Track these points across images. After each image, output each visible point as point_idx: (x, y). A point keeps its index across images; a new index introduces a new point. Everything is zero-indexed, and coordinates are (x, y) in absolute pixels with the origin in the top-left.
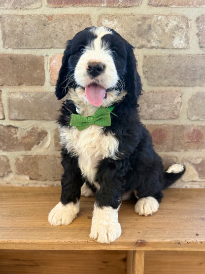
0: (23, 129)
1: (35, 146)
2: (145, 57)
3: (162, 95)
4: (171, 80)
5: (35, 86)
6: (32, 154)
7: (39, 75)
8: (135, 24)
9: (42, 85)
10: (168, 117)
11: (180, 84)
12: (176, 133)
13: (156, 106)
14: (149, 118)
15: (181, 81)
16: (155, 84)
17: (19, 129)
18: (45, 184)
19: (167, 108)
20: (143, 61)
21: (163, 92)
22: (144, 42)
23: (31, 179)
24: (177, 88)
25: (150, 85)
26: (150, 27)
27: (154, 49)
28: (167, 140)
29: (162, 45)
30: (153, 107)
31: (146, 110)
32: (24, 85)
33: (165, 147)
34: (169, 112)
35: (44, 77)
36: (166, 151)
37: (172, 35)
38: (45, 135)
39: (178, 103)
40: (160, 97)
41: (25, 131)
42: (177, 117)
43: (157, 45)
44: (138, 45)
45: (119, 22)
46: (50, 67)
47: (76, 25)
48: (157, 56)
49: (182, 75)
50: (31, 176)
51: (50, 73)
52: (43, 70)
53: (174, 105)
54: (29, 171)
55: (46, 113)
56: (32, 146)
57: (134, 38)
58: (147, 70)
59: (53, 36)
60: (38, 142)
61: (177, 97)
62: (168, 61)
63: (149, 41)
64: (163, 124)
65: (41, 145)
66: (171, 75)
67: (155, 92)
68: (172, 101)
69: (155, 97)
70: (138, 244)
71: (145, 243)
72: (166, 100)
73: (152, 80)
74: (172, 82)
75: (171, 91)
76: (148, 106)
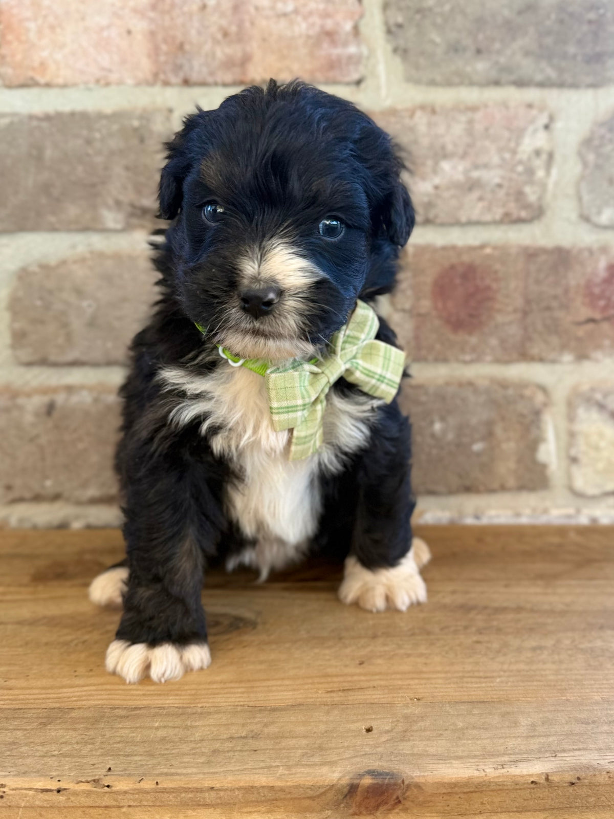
3: (470, 122)
4: (502, 60)
10: (498, 213)
11: (539, 77)
12: (538, 282)
13: (446, 166)
15: (544, 64)
16: (438, 78)
19: (492, 176)
21: (474, 109)
24: (532, 94)
25: (417, 82)
28: (499, 311)
30: (435, 171)
33: (493, 342)
34: (501, 193)
36: (498, 361)
39: (538, 153)
40: (458, 129)
42: (537, 213)
49: (549, 41)
53: (520, 162)
58: (400, 19)
61: (531, 129)
64: (478, 243)
66: (501, 41)
67: (438, 109)
68: (512, 145)
69: (441, 130)
70: (358, 798)
71: (399, 793)
72: (487, 143)
73: (422, 61)
74: (506, 69)
75: (505, 105)
76: (414, 169)
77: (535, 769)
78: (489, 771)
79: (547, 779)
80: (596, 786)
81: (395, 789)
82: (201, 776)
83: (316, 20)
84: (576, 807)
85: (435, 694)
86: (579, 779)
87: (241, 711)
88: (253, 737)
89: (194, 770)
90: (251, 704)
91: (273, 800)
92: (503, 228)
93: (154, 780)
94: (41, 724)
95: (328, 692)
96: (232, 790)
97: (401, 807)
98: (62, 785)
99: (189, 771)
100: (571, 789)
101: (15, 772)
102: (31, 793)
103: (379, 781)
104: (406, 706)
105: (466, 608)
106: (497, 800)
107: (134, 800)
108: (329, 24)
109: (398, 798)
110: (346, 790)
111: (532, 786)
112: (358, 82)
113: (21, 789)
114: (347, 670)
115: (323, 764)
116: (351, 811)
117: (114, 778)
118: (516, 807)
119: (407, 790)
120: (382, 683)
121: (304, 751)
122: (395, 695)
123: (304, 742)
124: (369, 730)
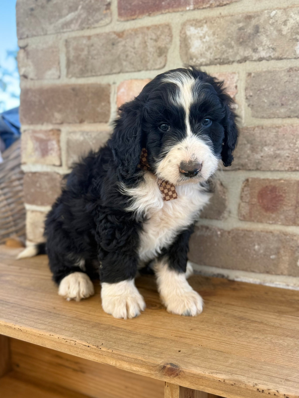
2: (249, 74)
3: (277, 132)
4: (292, 108)
5: (98, 124)
7: (104, 108)
8: (234, 28)
9: (106, 122)
10: (287, 167)
13: (266, 149)
14: (254, 168)
16: (265, 116)
19: (285, 153)
20: (246, 81)
21: (279, 127)
22: (248, 52)
25: (257, 117)
26: (257, 29)
27: (264, 61)
28: (285, 205)
29: (277, 54)
30: (261, 151)
31: (248, 156)
33: (282, 217)
34: (289, 160)
35: (109, 111)
36: (283, 224)
37: (294, 37)
40: (272, 135)
43: (268, 55)
44: (238, 58)
45: (210, 28)
46: (117, 98)
47: (151, 39)
48: (269, 72)
52: (109, 102)
57: (232, 47)
58: (251, 94)
59: (123, 56)
62: (286, 79)
63: (255, 50)
64: (278, 178)
66: (292, 101)
67: (264, 127)
68: (294, 141)
69: (265, 135)
70: (166, 370)
71: (178, 372)
72: (284, 140)
73: (259, 109)
74: (294, 111)
75: (292, 125)
76: (253, 150)
77: (221, 377)
78: (207, 373)
79: (224, 381)
80: (240, 388)
81: (176, 371)
82: (124, 352)
84: (233, 393)
85: (208, 345)
86: (235, 384)
87: (146, 336)
88: (145, 344)
89: (124, 350)
90: (150, 334)
91: (142, 364)
92: (289, 173)
93: (112, 350)
94: (92, 327)
95: (175, 336)
96: (132, 358)
97: (178, 377)
98: (89, 345)
99: (122, 350)
100: (232, 387)
101: (79, 339)
102: (82, 345)
103: (172, 367)
104: (196, 347)
105: (241, 318)
106: (207, 383)
107: (107, 354)
109: (177, 374)
110: (162, 367)
111: (219, 382)
113: (80, 343)
114: (185, 331)
115: (159, 358)
116: (164, 374)
117: (102, 346)
118: (213, 387)
119: (180, 372)
120: (194, 338)
121: (156, 352)
122: (195, 343)
123: (158, 350)
124: (180, 351)
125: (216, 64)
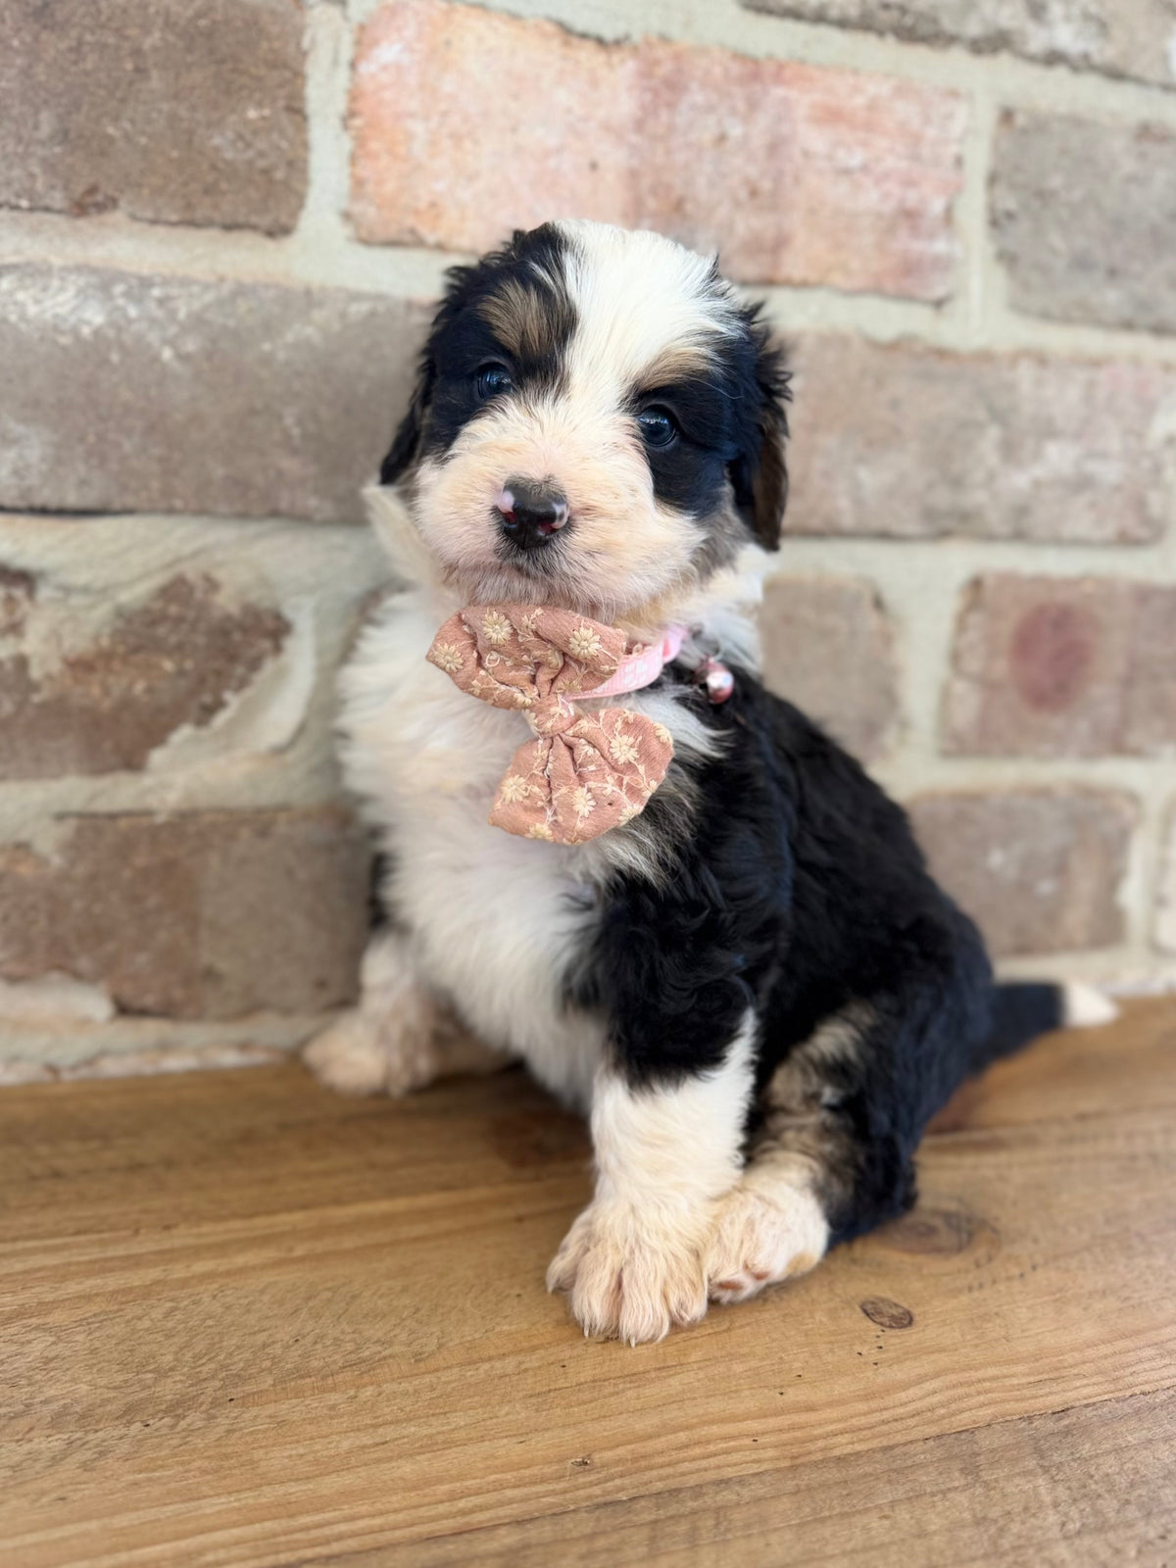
0: (86, 590)
1: (185, 732)
2: (1007, 116)
3: (1091, 385)
4: (1140, 289)
5: (214, 233)
6: (152, 802)
7: (261, 144)
9: (279, 231)
10: (1110, 530)
13: (1052, 449)
14: (1007, 530)
16: (1054, 308)
17: (44, 593)
18: (244, 1046)
19: (1109, 472)
20: (998, 144)
21: (1096, 363)
22: (1010, 13)
23: (124, 1010)
25: (1025, 312)
27: (1061, 72)
28: (1096, 679)
29: (1104, 52)
30: (1038, 455)
31: (991, 477)
32: (118, 216)
34: (1118, 500)
35: (297, 166)
38: (266, 644)
40: (1074, 394)
41: (104, 610)
42: (1157, 532)
43: (1080, 47)
44: (973, 28)
46: (354, 95)
48: (1076, 122)
50: (128, 992)
51: (347, 144)
52: (297, 111)
53: (1147, 453)
54: (110, 947)
55: (290, 465)
56: (156, 733)
58: (1012, 205)
60: (207, 698)
62: (1129, 165)
63: (1038, 11)
65: (232, 724)
66: (1142, 259)
67: (1050, 359)
68: (1139, 425)
69: (1051, 392)
72: (1108, 420)
73: (1034, 278)
74: (1143, 305)
75: (1137, 362)
76: (1009, 450)
83: (892, 187)
92: (1112, 552)
108: (912, 198)
112: (939, 304)
125: (881, 33)
